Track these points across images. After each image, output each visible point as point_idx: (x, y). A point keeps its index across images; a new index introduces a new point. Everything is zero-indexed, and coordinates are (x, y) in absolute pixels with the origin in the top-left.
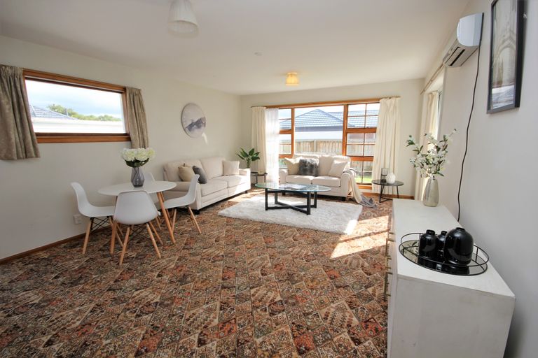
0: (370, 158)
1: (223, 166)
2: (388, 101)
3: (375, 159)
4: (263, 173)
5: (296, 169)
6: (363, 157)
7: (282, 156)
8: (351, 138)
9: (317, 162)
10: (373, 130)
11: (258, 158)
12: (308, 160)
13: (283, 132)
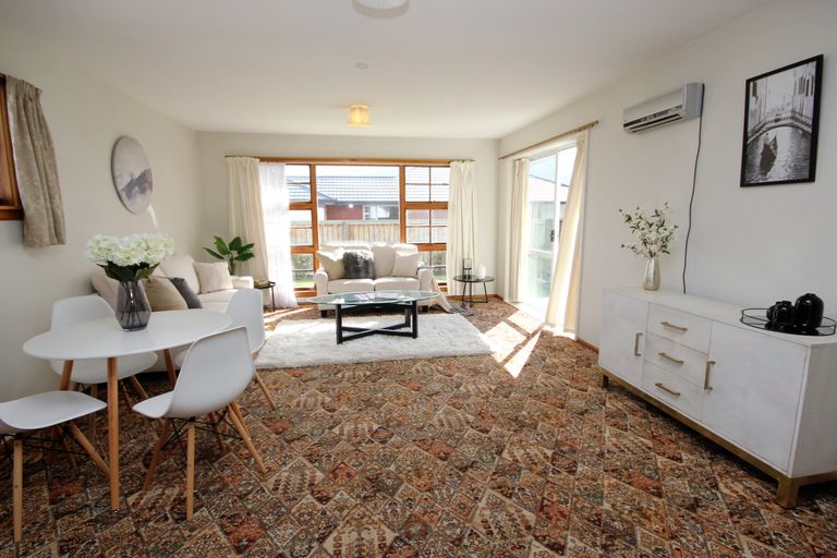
0: (442, 246)
1: (197, 274)
2: (462, 165)
3: (448, 246)
4: (265, 283)
5: (339, 270)
6: (430, 244)
7: (297, 250)
8: (410, 218)
9: (370, 255)
10: (444, 206)
11: (251, 255)
12: (359, 253)
13: (296, 206)
